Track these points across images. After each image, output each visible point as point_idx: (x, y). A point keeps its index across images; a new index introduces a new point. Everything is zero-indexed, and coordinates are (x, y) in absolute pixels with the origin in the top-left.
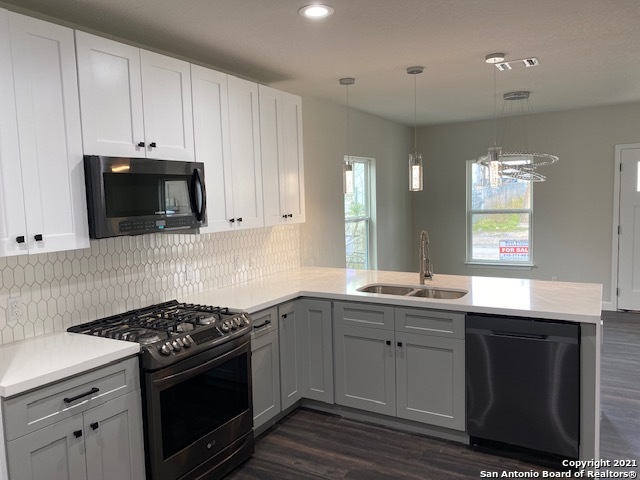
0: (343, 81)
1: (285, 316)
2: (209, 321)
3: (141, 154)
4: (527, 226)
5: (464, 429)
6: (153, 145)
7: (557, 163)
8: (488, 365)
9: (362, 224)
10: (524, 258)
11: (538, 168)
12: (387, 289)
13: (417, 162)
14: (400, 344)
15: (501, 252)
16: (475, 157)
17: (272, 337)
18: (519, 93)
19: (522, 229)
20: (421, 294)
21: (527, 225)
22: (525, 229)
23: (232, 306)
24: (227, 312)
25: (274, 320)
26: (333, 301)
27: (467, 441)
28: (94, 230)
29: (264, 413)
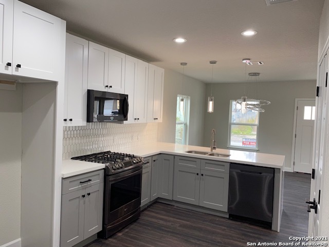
0: (182, 64)
1: (155, 161)
2: (127, 159)
3: (106, 90)
4: (256, 133)
5: (227, 211)
6: (111, 87)
7: (270, 105)
8: (237, 187)
9: (183, 125)
10: (254, 146)
11: (261, 106)
12: (196, 152)
13: (211, 100)
14: (202, 175)
15: (243, 144)
16: (235, 99)
17: (149, 169)
18: (255, 73)
19: (253, 135)
20: (212, 155)
22: (254, 135)
23: (135, 154)
24: (134, 157)
25: (150, 161)
26: (175, 156)
27: (228, 217)
28: (89, 119)
29: (145, 201)
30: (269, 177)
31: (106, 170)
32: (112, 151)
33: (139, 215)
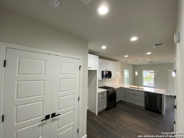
1: (119, 89)
2: (112, 89)
5: (144, 107)
6: (107, 69)
7: (158, 72)
9: (127, 78)
10: (153, 86)
11: (155, 73)
12: (132, 88)
13: (137, 71)
14: (135, 95)
15: (148, 84)
17: (118, 92)
18: (152, 62)
20: (138, 88)
21: (153, 80)
23: (114, 87)
26: (125, 88)
27: (145, 109)
28: (102, 78)
29: (117, 101)
30: (160, 97)
31: (107, 91)
32: (107, 86)
33: (116, 105)
